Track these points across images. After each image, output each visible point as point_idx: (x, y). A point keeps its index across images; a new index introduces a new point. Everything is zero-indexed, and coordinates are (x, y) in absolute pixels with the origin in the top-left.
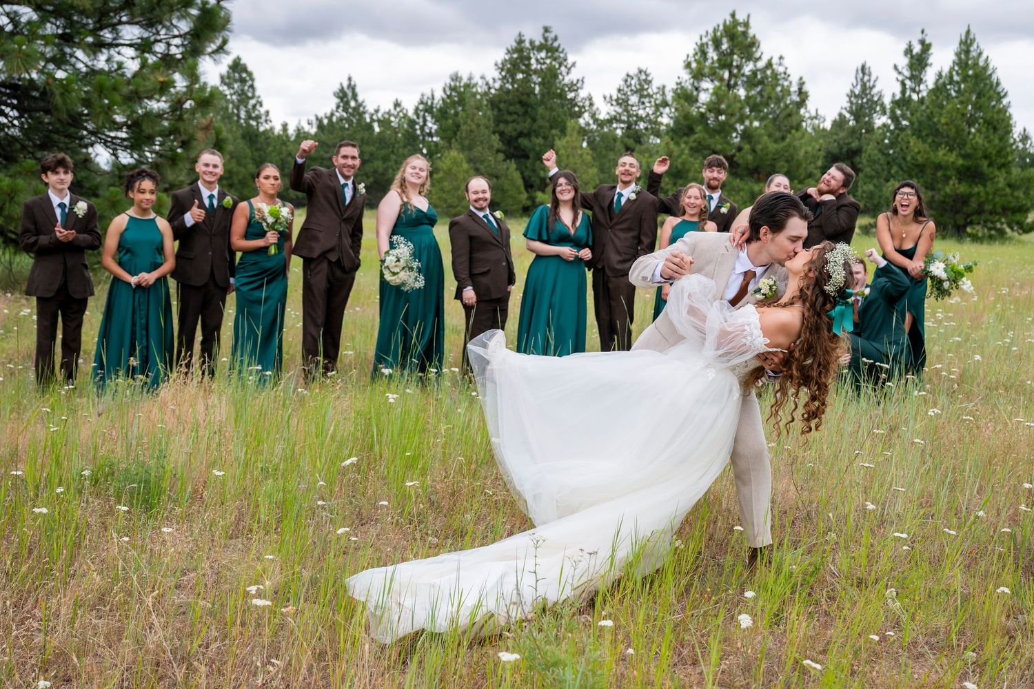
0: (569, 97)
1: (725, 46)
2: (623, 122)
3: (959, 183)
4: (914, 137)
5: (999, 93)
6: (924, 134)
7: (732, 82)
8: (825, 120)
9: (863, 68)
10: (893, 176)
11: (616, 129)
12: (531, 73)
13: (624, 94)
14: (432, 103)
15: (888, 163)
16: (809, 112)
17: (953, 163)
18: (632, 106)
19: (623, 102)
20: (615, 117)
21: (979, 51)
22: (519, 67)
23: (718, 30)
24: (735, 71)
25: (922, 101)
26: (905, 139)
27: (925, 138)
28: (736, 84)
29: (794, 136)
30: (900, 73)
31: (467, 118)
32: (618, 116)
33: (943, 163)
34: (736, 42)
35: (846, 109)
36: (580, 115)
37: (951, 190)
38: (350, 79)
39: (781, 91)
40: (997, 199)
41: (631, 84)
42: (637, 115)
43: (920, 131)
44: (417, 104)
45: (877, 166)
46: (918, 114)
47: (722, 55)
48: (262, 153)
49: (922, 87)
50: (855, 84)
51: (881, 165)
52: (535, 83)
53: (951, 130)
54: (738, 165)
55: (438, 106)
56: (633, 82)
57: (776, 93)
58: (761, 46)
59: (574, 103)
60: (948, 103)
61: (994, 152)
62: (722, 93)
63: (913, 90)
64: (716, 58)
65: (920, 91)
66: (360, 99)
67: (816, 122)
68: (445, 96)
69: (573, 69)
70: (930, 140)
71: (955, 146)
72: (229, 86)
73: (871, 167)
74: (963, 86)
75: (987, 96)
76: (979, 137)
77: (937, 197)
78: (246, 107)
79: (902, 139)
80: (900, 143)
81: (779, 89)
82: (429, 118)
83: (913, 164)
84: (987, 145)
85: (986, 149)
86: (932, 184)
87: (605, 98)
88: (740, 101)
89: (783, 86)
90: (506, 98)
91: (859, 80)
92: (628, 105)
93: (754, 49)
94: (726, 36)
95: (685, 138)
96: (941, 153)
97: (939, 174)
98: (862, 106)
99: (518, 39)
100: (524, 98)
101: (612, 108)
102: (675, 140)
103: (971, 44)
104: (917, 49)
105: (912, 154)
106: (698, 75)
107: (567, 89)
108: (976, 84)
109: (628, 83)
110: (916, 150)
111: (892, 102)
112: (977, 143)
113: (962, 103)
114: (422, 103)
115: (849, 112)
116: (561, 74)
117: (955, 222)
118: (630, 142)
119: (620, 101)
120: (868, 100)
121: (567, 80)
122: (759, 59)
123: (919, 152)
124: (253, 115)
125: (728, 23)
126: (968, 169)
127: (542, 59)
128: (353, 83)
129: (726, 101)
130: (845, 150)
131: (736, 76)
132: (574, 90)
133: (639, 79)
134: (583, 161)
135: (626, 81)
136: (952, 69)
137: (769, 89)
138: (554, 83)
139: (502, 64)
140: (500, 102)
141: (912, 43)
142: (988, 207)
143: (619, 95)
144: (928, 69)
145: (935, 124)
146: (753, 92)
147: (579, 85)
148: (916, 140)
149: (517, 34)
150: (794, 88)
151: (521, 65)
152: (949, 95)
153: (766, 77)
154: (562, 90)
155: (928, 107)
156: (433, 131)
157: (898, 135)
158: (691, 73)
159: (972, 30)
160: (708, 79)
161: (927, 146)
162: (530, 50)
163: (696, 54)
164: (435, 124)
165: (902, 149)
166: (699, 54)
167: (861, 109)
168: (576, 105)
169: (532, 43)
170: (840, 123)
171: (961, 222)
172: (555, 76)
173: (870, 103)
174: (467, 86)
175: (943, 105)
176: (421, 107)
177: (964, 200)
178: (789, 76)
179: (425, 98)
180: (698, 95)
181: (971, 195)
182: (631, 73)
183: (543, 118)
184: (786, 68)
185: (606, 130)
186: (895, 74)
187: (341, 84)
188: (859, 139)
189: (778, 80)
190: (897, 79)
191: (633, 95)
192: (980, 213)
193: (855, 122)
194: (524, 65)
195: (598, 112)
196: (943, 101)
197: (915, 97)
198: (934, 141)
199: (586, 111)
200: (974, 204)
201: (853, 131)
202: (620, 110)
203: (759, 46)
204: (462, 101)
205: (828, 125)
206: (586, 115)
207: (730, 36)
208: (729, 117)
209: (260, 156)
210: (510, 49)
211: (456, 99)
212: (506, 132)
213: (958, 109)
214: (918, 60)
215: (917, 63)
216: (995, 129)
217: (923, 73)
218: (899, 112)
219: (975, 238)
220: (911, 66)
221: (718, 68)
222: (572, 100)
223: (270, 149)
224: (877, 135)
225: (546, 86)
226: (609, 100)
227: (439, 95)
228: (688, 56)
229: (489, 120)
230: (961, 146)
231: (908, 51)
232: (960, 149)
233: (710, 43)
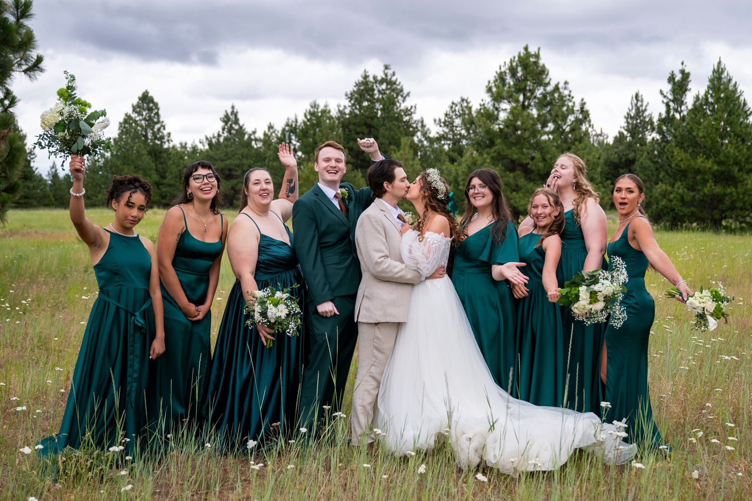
0: (404, 120)
1: (520, 74)
2: (450, 139)
3: (715, 185)
4: (677, 148)
5: (746, 112)
6: (685, 145)
7: (526, 103)
8: (608, 137)
9: (637, 96)
10: (661, 180)
11: (444, 144)
12: (375, 101)
13: (450, 118)
14: (296, 125)
15: (657, 169)
16: (595, 131)
17: (710, 168)
18: (457, 127)
19: (449, 124)
20: (443, 135)
21: (728, 78)
22: (365, 96)
23: (514, 61)
24: (529, 94)
25: (683, 119)
26: (670, 150)
27: (686, 149)
28: (529, 105)
29: (577, 147)
30: (665, 97)
31: (322, 137)
32: (445, 135)
33: (701, 168)
34: (528, 69)
35: (624, 127)
36: (413, 134)
37: (708, 191)
38: (233, 107)
39: (567, 110)
40: (746, 199)
41: (455, 110)
42: (460, 134)
43: (682, 143)
44: (283, 126)
45: (648, 172)
46: (681, 130)
47: (518, 81)
48: (165, 166)
49: (683, 108)
50: (631, 108)
51: (652, 170)
52: (378, 109)
53: (707, 142)
54: (532, 171)
55: (301, 128)
56: (457, 108)
57: (563, 112)
58: (550, 73)
59: (409, 124)
60: (704, 120)
61: (743, 160)
62: (516, 111)
63: (676, 110)
64: (512, 83)
65: (681, 111)
66: (241, 123)
67: (601, 138)
68: (306, 120)
69: (407, 98)
70: (690, 150)
71: (711, 155)
72: (139, 114)
73: (643, 173)
74: (716, 106)
75: (737, 113)
76: (731, 148)
77: (697, 197)
78: (152, 130)
79: (668, 150)
80: (666, 153)
81: (565, 108)
82: (293, 137)
83: (676, 170)
84: (737, 154)
85: (737, 157)
86: (692, 186)
87: (435, 121)
88: (533, 118)
89: (568, 106)
90: (355, 121)
91: (634, 105)
92: (453, 126)
93: (544, 76)
94: (521, 66)
95: (487, 150)
96: (699, 160)
97: (699, 177)
98: (636, 125)
99: (363, 74)
100: (369, 121)
101: (441, 129)
102: (479, 151)
103: (722, 72)
104: (678, 77)
105: (676, 161)
106: (497, 98)
107: (403, 114)
108: (727, 105)
109: (453, 109)
110: (679, 158)
111: (659, 120)
112: (729, 152)
113: (716, 119)
114: (287, 125)
115: (626, 130)
116: (398, 102)
117: (713, 217)
118: (455, 155)
119: (447, 123)
120: (641, 121)
121: (403, 106)
122: (549, 83)
123: (682, 160)
124: (158, 136)
125: (522, 55)
126: (722, 173)
127: (383, 90)
128: (235, 111)
129: (520, 118)
130: (623, 160)
131: (529, 99)
132: (409, 115)
133: (462, 106)
134: (414, 170)
135: (452, 107)
136: (707, 93)
137: (556, 108)
138: (392, 109)
139: (351, 94)
140: (349, 124)
141: (674, 73)
142: (739, 204)
143: (446, 119)
144: (688, 93)
145: (694, 137)
146: (544, 112)
147: (412, 110)
148: (679, 151)
149: (363, 71)
150: (577, 108)
151: (366, 95)
152: (706, 113)
153: (554, 98)
154: (399, 114)
155: (688, 124)
156: (297, 147)
157: (664, 147)
158: (492, 96)
159: (723, 62)
160: (506, 101)
161: (689, 155)
162: (373, 83)
163: (496, 80)
164: (298, 142)
165: (667, 158)
166: (499, 81)
167: (636, 128)
168: (410, 126)
169: (375, 78)
170: (620, 139)
171: (717, 216)
172: (393, 103)
173: (643, 123)
174: (323, 112)
175: (701, 122)
176: (287, 128)
177: (720, 199)
178: (573, 97)
179: (290, 121)
180: (498, 115)
181: (725, 195)
182: (455, 102)
183: (383, 136)
184: (570, 92)
185: (436, 146)
186: (661, 98)
187: (226, 111)
188: (635, 152)
189: (565, 101)
190: (663, 101)
191: (457, 118)
192: (733, 210)
193: (631, 139)
194: (369, 95)
195: (428, 132)
196: (700, 118)
197: (677, 116)
198: (693, 151)
199: (418, 131)
200: (727, 201)
201: (630, 145)
202: (446, 130)
203: (548, 74)
204: (319, 124)
205: (611, 141)
206: (419, 134)
207: (523, 66)
208: (523, 131)
209: (163, 168)
210: (357, 82)
211: (315, 122)
212: (354, 147)
213: (713, 125)
214: (679, 86)
215: (679, 88)
216: (743, 141)
217: (684, 97)
218: (664, 128)
219: (730, 230)
220: (674, 91)
221: (514, 91)
222: (408, 122)
223: (171, 162)
224: (648, 148)
225: (386, 111)
226: (439, 122)
227: (301, 119)
228: (489, 82)
229: (340, 138)
230: (716, 155)
231: (671, 79)
232: (715, 157)
233: (508, 71)
